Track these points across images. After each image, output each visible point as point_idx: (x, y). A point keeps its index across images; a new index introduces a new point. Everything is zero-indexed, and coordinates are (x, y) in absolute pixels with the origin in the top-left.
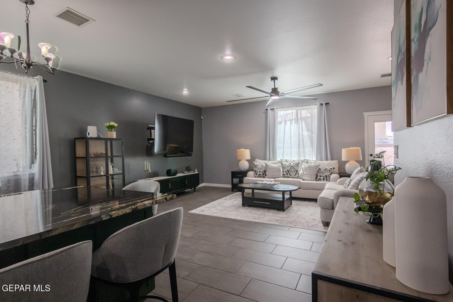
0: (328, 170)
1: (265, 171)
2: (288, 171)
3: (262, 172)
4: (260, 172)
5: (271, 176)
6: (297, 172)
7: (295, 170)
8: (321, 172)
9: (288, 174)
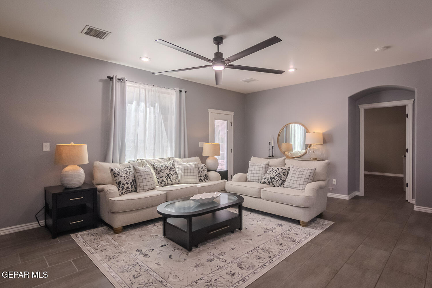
0: (204, 168)
1: (133, 181)
2: (168, 175)
3: (131, 183)
4: (127, 183)
6: (177, 176)
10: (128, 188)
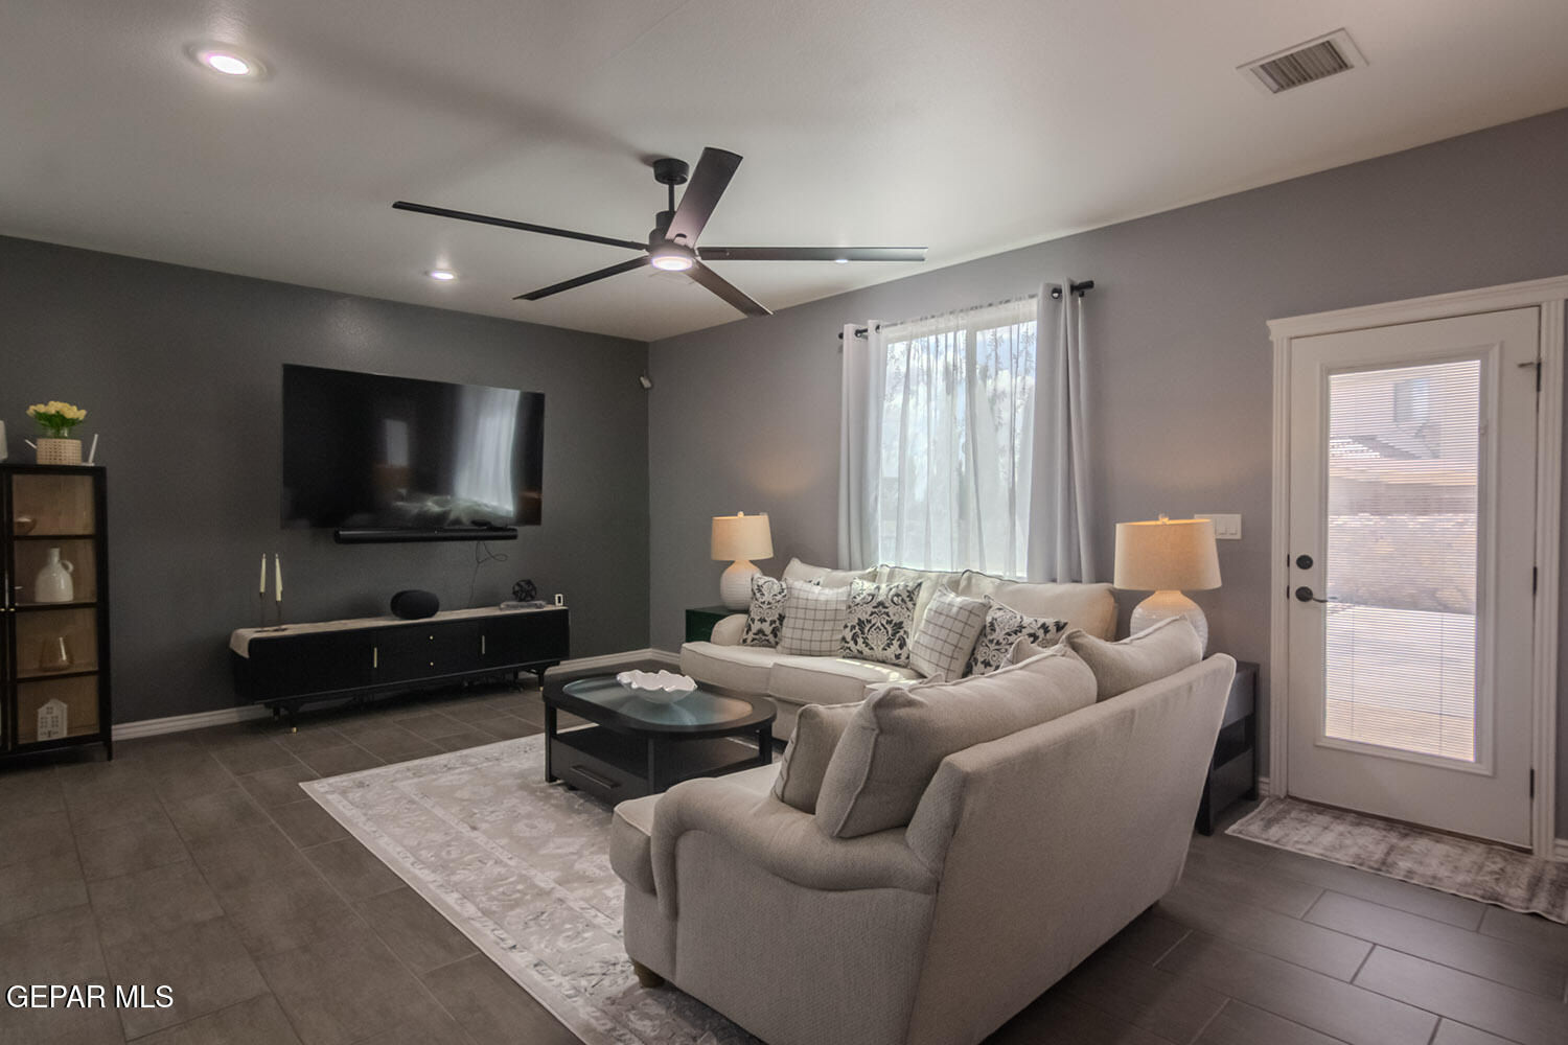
0: (1025, 632)
1: (781, 618)
2: (861, 622)
3: (773, 622)
4: (762, 620)
5: (796, 644)
6: (894, 635)
7: (889, 622)
8: (991, 641)
9: (860, 641)
10: (760, 632)
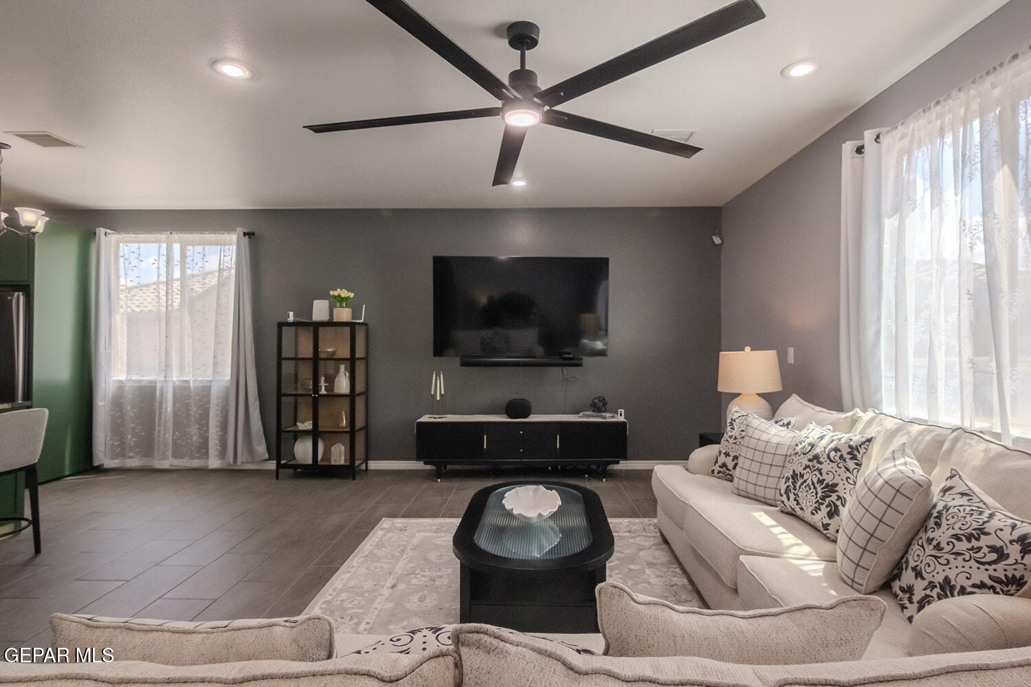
3: (735, 457)
5: (743, 486)
10: (724, 465)
